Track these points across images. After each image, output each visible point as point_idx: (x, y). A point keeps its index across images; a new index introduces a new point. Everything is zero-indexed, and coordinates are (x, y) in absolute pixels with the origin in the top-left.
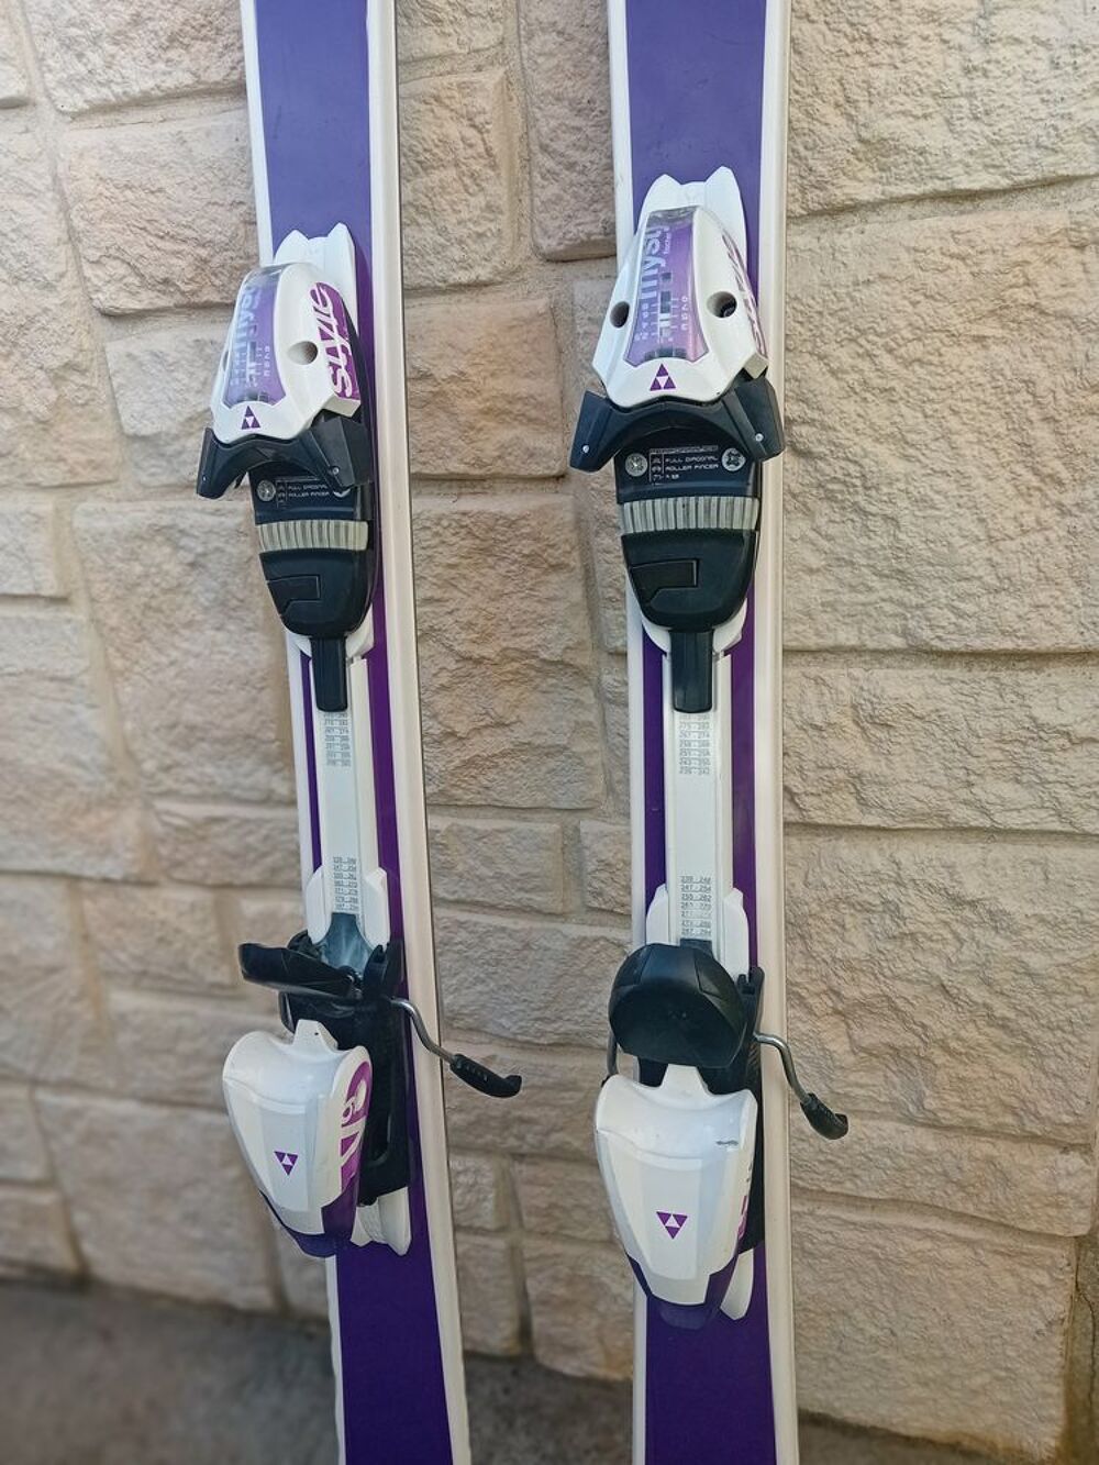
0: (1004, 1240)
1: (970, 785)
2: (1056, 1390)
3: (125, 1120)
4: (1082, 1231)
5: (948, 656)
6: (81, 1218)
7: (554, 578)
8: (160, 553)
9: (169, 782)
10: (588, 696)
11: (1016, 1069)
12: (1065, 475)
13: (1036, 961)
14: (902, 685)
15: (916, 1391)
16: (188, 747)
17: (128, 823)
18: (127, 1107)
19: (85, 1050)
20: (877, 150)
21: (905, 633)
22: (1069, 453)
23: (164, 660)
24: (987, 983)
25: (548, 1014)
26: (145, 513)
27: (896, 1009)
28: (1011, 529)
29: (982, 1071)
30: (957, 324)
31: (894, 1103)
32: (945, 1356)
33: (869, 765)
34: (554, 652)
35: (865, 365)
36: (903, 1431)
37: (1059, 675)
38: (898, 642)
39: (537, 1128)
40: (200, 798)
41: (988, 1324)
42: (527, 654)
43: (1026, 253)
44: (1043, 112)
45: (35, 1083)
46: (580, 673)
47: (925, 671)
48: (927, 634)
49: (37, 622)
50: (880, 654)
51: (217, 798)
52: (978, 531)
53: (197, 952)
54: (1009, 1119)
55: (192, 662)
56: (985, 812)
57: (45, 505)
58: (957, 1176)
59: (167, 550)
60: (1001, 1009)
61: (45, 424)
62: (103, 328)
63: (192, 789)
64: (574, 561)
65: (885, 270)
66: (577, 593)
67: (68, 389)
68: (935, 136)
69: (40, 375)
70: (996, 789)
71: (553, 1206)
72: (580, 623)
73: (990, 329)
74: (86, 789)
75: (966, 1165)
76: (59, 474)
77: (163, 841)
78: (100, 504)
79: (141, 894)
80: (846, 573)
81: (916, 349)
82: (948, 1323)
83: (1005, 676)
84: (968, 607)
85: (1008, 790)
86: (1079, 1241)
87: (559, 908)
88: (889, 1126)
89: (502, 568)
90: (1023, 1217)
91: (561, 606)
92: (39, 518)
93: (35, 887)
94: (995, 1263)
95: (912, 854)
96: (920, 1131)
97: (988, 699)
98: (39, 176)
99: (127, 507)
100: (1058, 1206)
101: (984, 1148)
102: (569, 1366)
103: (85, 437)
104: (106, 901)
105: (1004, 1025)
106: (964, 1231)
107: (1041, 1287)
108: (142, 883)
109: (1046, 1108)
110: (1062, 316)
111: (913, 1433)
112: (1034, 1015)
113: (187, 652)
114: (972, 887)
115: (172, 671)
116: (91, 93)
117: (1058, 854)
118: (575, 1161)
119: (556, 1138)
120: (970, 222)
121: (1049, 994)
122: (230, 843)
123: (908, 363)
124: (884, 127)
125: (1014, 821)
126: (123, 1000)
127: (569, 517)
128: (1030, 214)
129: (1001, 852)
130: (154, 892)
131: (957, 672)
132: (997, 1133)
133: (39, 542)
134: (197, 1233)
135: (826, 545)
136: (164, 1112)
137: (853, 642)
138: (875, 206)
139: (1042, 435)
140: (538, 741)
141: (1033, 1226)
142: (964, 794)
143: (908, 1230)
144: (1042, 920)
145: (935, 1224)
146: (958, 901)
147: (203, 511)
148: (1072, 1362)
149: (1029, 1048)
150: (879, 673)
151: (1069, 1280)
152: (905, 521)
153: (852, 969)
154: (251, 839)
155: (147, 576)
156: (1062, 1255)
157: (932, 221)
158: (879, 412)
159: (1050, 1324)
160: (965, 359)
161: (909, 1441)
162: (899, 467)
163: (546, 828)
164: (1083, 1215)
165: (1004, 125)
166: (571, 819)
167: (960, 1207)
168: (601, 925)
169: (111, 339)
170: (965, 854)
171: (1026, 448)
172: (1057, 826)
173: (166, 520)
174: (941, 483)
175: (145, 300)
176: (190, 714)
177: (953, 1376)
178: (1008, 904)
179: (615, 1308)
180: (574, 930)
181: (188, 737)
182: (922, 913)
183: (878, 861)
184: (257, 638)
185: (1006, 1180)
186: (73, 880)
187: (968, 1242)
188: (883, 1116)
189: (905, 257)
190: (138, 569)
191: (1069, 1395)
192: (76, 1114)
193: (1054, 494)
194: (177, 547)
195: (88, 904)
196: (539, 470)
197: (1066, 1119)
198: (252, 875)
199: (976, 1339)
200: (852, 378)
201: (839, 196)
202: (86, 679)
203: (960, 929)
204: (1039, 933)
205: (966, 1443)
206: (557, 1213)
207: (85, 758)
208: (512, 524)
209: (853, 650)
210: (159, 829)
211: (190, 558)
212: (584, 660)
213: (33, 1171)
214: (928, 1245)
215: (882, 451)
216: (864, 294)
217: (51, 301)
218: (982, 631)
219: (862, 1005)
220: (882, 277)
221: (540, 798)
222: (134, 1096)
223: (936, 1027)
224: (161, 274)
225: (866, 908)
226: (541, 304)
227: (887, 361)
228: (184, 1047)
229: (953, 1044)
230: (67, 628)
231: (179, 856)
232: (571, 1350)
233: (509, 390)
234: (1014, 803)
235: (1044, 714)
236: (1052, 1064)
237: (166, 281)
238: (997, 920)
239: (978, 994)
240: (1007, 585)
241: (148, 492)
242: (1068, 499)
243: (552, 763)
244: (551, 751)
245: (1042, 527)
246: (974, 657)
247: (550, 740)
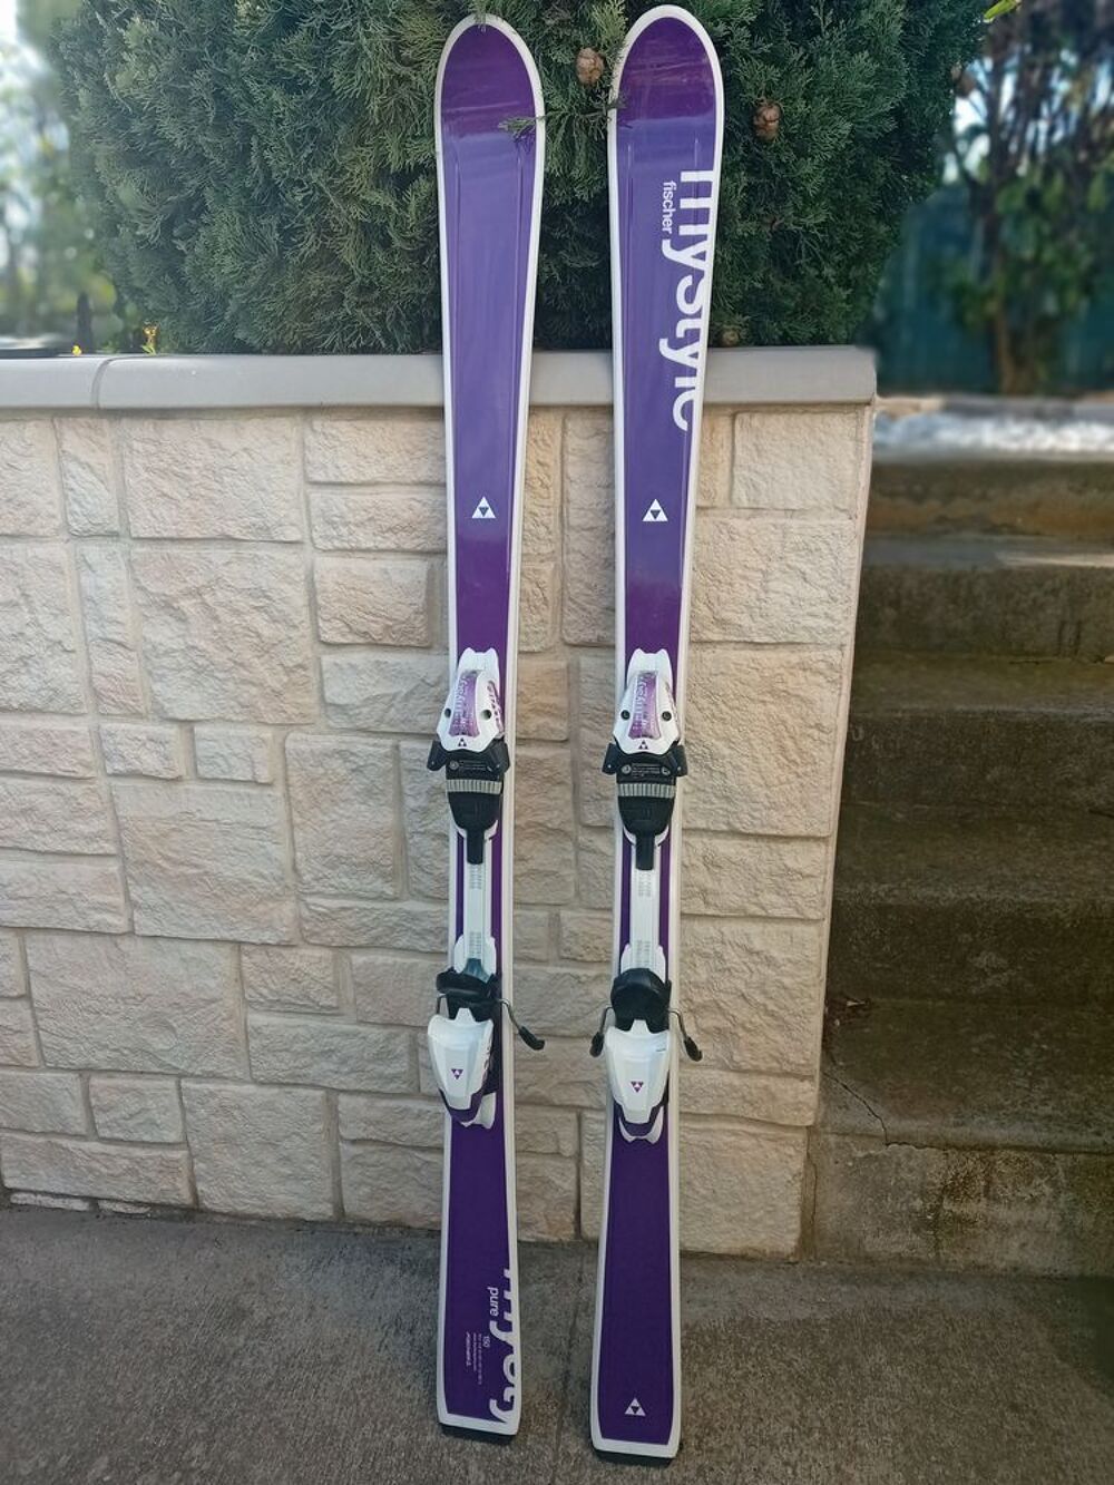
0: (771, 1132)
1: (757, 895)
2: (796, 1213)
3: (247, 1097)
4: (810, 1123)
5: (747, 836)
6: (200, 1166)
7: (557, 788)
8: (336, 764)
9: (318, 888)
10: (569, 845)
11: (778, 1038)
12: (798, 760)
13: (787, 981)
14: (727, 848)
15: (726, 1225)
16: (333, 867)
17: (288, 909)
18: (250, 1089)
19: (224, 1053)
20: (722, 623)
21: (728, 824)
22: (800, 752)
23: (327, 819)
24: (764, 993)
25: (533, 1017)
26: (330, 742)
27: (720, 1008)
28: (776, 782)
29: (762, 1039)
30: (753, 695)
31: (718, 1060)
32: (741, 1203)
33: (710, 885)
34: (556, 824)
35: (713, 707)
36: (716, 1251)
37: (796, 846)
38: (725, 828)
40: (335, 896)
41: (762, 1180)
42: (540, 824)
43: (782, 670)
44: (788, 619)
45: (181, 1076)
46: (566, 834)
47: (736, 841)
48: (738, 825)
49: (249, 795)
50: (717, 833)
51: (346, 896)
52: (762, 782)
53: (318, 987)
54: (775, 1064)
55: (344, 821)
56: (763, 908)
57: (268, 734)
58: (748, 1098)
59: (340, 761)
60: (771, 1007)
61: (278, 694)
62: (322, 648)
63: (332, 891)
64: (569, 781)
65: (723, 670)
66: (569, 796)
67: (294, 677)
68: (746, 621)
69: (279, 668)
70: (769, 898)
72: (569, 810)
73: (767, 698)
74: (262, 891)
75: (754, 1091)
76: (281, 718)
77: (307, 921)
78: (304, 736)
79: (285, 952)
80: (702, 795)
81: (736, 703)
82: (743, 1182)
83: (773, 845)
84: (756, 814)
85: (774, 898)
86: (811, 1130)
87: (544, 958)
88: (715, 1073)
89: (531, 783)
90: (782, 1117)
91: (560, 802)
92: (264, 741)
93: (209, 949)
94: (768, 1145)
95: (729, 928)
96: (731, 1074)
97: (765, 855)
98: (298, 575)
99: (320, 738)
100: (799, 1110)
101: (763, 1081)
103: (300, 701)
104: (259, 957)
105: (772, 1014)
106: (753, 1129)
107: (790, 1156)
108: (289, 946)
109: (792, 1057)
110: (797, 696)
111: (722, 1251)
112: (786, 1008)
113: (342, 816)
114: (757, 945)
115: (332, 825)
116: (337, 544)
117: (798, 929)
118: (540, 1104)
119: (532, 1089)
120: (759, 655)
121: (793, 998)
122: (351, 922)
123: (731, 708)
124: (725, 615)
125: (777, 913)
126: (258, 1019)
127: (568, 760)
128: (784, 654)
129: (771, 928)
130: (294, 951)
131: (752, 843)
132: (769, 1073)
133: (260, 754)
134: (286, 1171)
135: (692, 782)
136: (275, 1090)
137: (704, 826)
138: (719, 642)
139: (789, 743)
140: (541, 868)
141: (786, 1122)
142: (754, 900)
143: (724, 1131)
144: (790, 961)
145: (737, 1127)
146: (751, 952)
147: (367, 744)
148: (805, 1199)
149: (784, 1027)
150: (716, 842)
151: (804, 1151)
152: (730, 774)
153: (698, 987)
154: (365, 920)
155: (325, 774)
156: (800, 1137)
157: (743, 653)
158: (718, 727)
159: (794, 1176)
160: (758, 709)
161: (720, 1257)
162: (727, 752)
163: (541, 914)
164: (811, 1114)
165: (774, 621)
166: (555, 910)
167: (750, 1116)
168: (568, 966)
169: (324, 653)
170: (753, 928)
171: (783, 749)
172: (796, 916)
173: (344, 747)
174: (745, 760)
175: (350, 638)
176: (339, 849)
177: (744, 1214)
178: (775, 953)
179: (557, 1196)
180: (552, 970)
181: (335, 862)
182: (733, 957)
183: (713, 932)
184: (386, 810)
185: (773, 1098)
186: (238, 944)
187: (754, 1135)
188: (713, 1067)
189: (732, 666)
190: (321, 771)
191: (803, 1217)
192: (212, 1094)
193: (794, 768)
194: (346, 760)
195: (245, 958)
196: (554, 737)
197: (803, 1062)
198: (362, 940)
199: (757, 1190)
200: (707, 712)
201: (704, 638)
202: (276, 828)
203: (751, 965)
204: (789, 968)
205: (751, 1253)
206: (526, 1137)
207: (265, 872)
208: (540, 762)
209: (704, 830)
210: (306, 913)
211: (354, 766)
212: (569, 828)
213: (172, 1137)
214: (733, 1138)
215: (720, 744)
216: (713, 679)
217: (293, 634)
218: (763, 826)
219: (704, 1007)
220: (722, 673)
221: (540, 898)
222: (255, 1082)
223: (739, 1016)
224: (364, 629)
225: (707, 956)
226: (563, 664)
227: (723, 707)
228: (297, 1047)
229: (748, 1026)
230: (268, 800)
231: (317, 930)
233: (545, 701)
234: (774, 903)
235: (790, 863)
236: (795, 1034)
237: (365, 633)
238: (770, 961)
239: (760, 999)
240: (774, 806)
241: (332, 730)
242: (800, 770)
243: (548, 880)
244: (547, 874)
245: (788, 781)
246: (758, 837)
247: (549, 868)
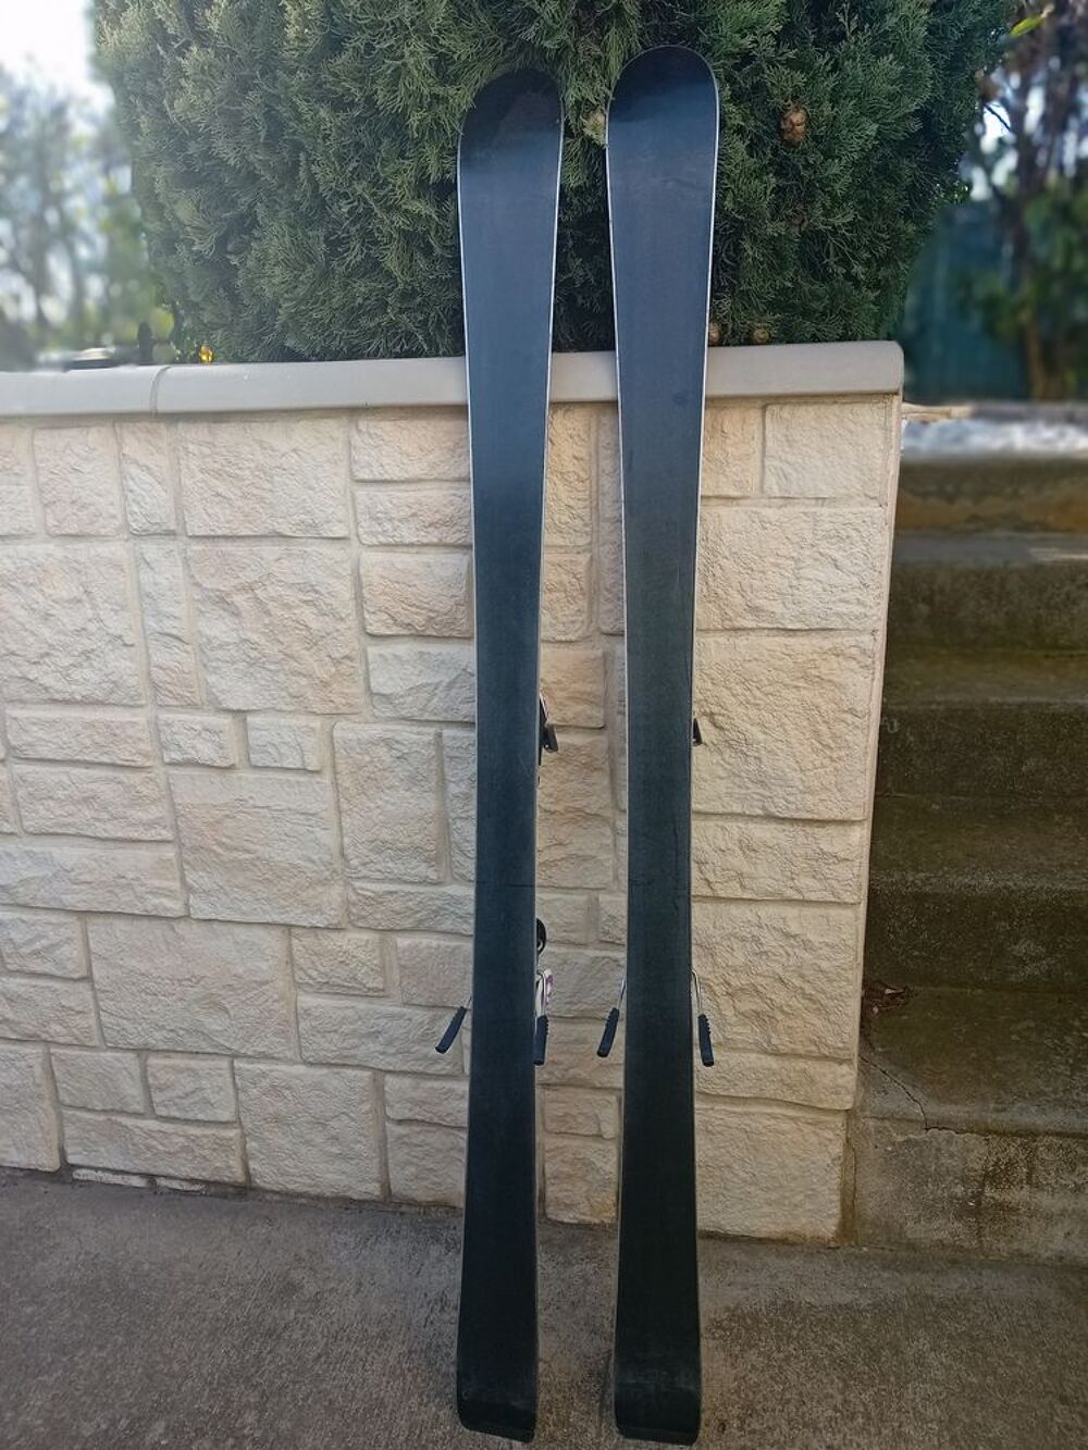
0: (810, 1116)
1: (793, 879)
2: (836, 1198)
3: (297, 1077)
4: (848, 1106)
5: (784, 820)
6: (252, 1145)
7: (595, 774)
8: (382, 751)
9: (365, 872)
10: (608, 831)
11: (816, 1021)
12: (833, 746)
13: (824, 965)
14: (762, 832)
15: (766, 1209)
16: (380, 852)
17: (335, 893)
18: (302, 1069)
19: (275, 1034)
20: (755, 610)
21: (764, 808)
22: (834, 737)
23: (372, 805)
24: (802, 976)
25: (574, 1000)
26: (377, 730)
27: (757, 991)
28: (810, 766)
29: (800, 1023)
30: (787, 681)
31: (756, 1043)
32: (781, 1186)
33: (746, 869)
34: (594, 809)
35: (748, 693)
36: (757, 1235)
37: (832, 830)
38: (760, 812)
39: (561, 1067)
40: (382, 881)
41: (801, 1163)
42: (578, 810)
43: (815, 656)
44: (820, 605)
45: (235, 1056)
46: (605, 820)
47: (773, 826)
48: (773, 810)
49: (298, 782)
50: (752, 817)
51: (392, 881)
52: (796, 766)
53: (364, 969)
54: (813, 1048)
55: (389, 807)
56: (800, 892)
57: (317, 723)
58: (789, 1081)
59: (385, 749)
60: (808, 989)
61: (326, 684)
62: (365, 640)
63: (378, 875)
64: (606, 766)
65: (757, 656)
66: (606, 782)
67: (343, 668)
68: (778, 608)
69: (327, 659)
70: (805, 881)
71: (566, 1115)
72: (607, 796)
73: (801, 684)
74: (311, 875)
75: (792, 1075)
76: (328, 708)
77: (354, 904)
78: (351, 725)
79: (333, 935)
80: (737, 780)
81: (769, 689)
82: (783, 1166)
83: (808, 829)
84: (791, 799)
85: (809, 882)
86: (849, 1114)
87: (583, 941)
88: (753, 1056)
89: (569, 768)
90: (820, 1101)
91: (597, 787)
92: (313, 730)
93: (260, 932)
94: (807, 1129)
95: (767, 912)
96: (769, 1058)
97: (801, 840)
98: (345, 569)
99: (366, 727)
100: (837, 1093)
101: (801, 1064)
102: (567, 1217)
103: (346, 691)
104: (308, 940)
105: (810, 998)
106: (791, 1113)
107: (830, 1140)
108: (337, 929)
109: (830, 1040)
110: (830, 681)
111: (763, 1236)
112: (824, 992)
113: (387, 802)
114: (794, 928)
115: (379, 811)
116: (382, 539)
117: (833, 912)
118: (581, 1086)
119: (572, 1071)
120: (792, 641)
121: (830, 981)
122: (397, 906)
123: (766, 695)
124: (758, 602)
125: (813, 897)
126: (307, 1001)
127: (605, 746)
128: (817, 641)
129: (808, 911)
130: (342, 934)
131: (787, 827)
132: (807, 1056)
133: (309, 742)
134: (335, 1150)
135: (729, 767)
136: (325, 1071)
137: (739, 811)
138: (752, 629)
139: (823, 728)
140: (580, 853)
141: (825, 1106)
142: (790, 883)
143: (763, 1114)
144: (827, 945)
145: (777, 1110)
146: (787, 935)
147: (411, 732)
148: (845, 1183)
149: (821, 1010)
150: (751, 826)
151: (843, 1134)
152: (764, 760)
153: (735, 971)
154: (410, 904)
155: (371, 762)
156: (839, 1121)
157: (777, 639)
158: (753, 712)
159: (834, 1160)
160: (790, 695)
161: (760, 1240)
162: (761, 737)
163: (581, 898)
164: (849, 1098)
165: (806, 608)
166: (595, 894)
167: (790, 1100)
168: (606, 950)
169: (369, 645)
170: (791, 912)
171: (817, 733)
172: (833, 900)
173: (389, 735)
174: (779, 745)
175: (395, 630)
176: (385, 835)
177: (785, 1198)
178: (811, 937)
179: (598, 1177)
180: (591, 953)
181: (380, 847)
182: (770, 941)
183: (749, 915)
184: (430, 796)
185: (812, 1081)
186: (289, 927)
187: (792, 1119)
188: (752, 1051)
189: (766, 653)
190: (367, 758)
191: (843, 1201)
192: (264, 1075)
193: (828, 752)
194: (391, 748)
195: (295, 941)
196: (594, 725)
197: (841, 1045)
198: (407, 924)
199: (797, 1174)
200: (742, 698)
201: (737, 625)
202: (324, 814)
203: (789, 950)
204: (825, 951)
205: (791, 1238)
206: (568, 1119)
207: (315, 857)
208: (578, 749)
209: (739, 814)
210: (354, 898)
211: (399, 754)
212: (608, 813)
213: (226, 1116)
214: (773, 1122)
215: (755, 730)
216: (747, 665)
217: (341, 626)
218: (798, 810)
219: (742, 989)
220: (756, 659)
221: (579, 883)
222: (305, 1063)
223: (778, 1000)
224: (407, 621)
225: (743, 939)
226: (599, 653)
227: (758, 693)
228: (345, 1028)
229: (786, 1009)
230: (317, 787)
231: (363, 913)
232: (569, 1207)
233: (582, 689)
234: (812, 888)
235: (826, 848)
236: (832, 1018)
237: (409, 624)
238: (807, 945)
239: (798, 982)
240: (809, 791)
241: (377, 720)
242: (835, 756)
243: (587, 865)
244: (585, 859)
245: (823, 766)
246: (794, 821)
247: (589, 852)
